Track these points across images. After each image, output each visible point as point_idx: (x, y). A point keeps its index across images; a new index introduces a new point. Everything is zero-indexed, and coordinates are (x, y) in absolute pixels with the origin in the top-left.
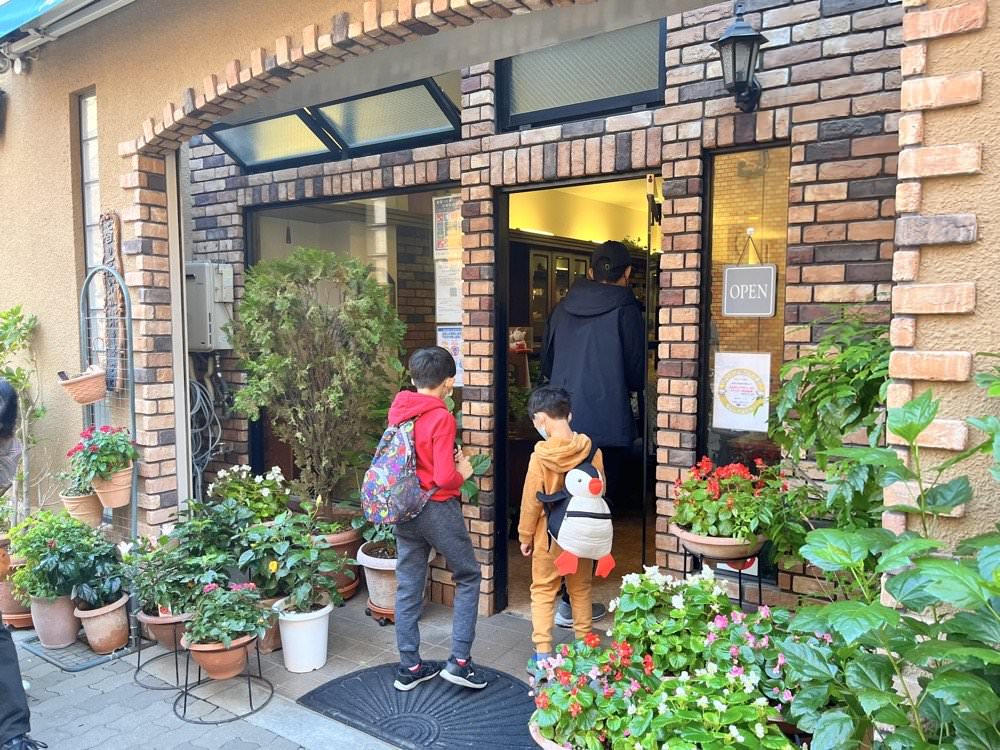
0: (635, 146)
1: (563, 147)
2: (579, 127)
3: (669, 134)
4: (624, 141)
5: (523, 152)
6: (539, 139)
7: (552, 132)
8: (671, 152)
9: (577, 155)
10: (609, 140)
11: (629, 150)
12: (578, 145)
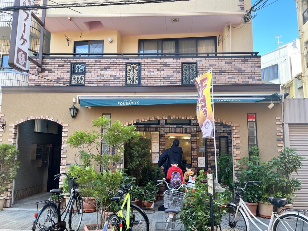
0: (188, 130)
1: (177, 129)
2: (179, 126)
3: (192, 129)
4: (186, 129)
5: (171, 128)
6: (173, 127)
7: (175, 126)
8: (192, 131)
9: (179, 130)
10: (184, 129)
11: (187, 130)
12: (179, 129)
